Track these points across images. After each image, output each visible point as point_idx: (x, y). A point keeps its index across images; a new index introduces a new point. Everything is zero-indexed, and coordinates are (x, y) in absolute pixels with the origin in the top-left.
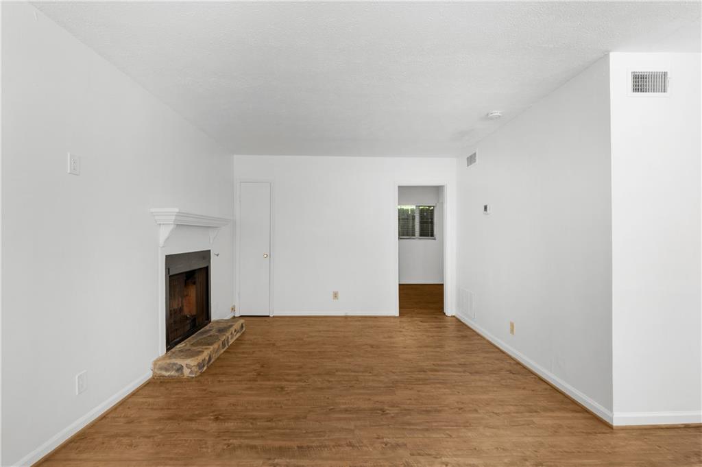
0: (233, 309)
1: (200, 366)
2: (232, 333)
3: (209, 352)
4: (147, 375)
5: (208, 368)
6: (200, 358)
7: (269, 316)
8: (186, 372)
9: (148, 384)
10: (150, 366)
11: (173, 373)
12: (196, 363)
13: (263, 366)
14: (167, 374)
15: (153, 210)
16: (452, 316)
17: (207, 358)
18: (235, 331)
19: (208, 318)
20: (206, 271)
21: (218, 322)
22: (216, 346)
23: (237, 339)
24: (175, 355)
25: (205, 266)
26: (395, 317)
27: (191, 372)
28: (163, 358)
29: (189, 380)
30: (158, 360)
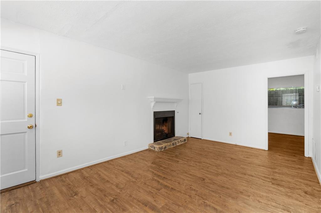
0: (188, 134)
1: (161, 148)
2: (178, 141)
3: (165, 145)
4: (147, 148)
5: (164, 150)
6: (161, 146)
7: (201, 139)
8: (156, 149)
9: (146, 150)
10: (148, 145)
11: (153, 149)
12: (158, 147)
13: (180, 154)
14: (152, 149)
15: (149, 97)
16: (308, 157)
17: (164, 147)
18: (180, 141)
19: (174, 135)
20: (173, 118)
21: (177, 137)
22: (169, 144)
23: (181, 144)
24: (155, 144)
25: (173, 116)
26: (265, 150)
27: (157, 150)
28: (152, 144)
29: (156, 152)
30: (151, 144)
